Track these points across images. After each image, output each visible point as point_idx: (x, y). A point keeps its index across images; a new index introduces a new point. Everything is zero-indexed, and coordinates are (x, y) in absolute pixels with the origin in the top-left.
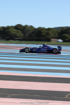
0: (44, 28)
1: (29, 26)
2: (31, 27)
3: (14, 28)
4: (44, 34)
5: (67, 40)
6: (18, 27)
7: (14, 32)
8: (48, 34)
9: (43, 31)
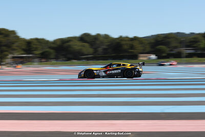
0: (127, 37)
1: (102, 35)
2: (106, 36)
3: (79, 40)
4: (126, 47)
5: (164, 55)
6: (85, 38)
7: (77, 46)
8: (132, 47)
9: (123, 43)
